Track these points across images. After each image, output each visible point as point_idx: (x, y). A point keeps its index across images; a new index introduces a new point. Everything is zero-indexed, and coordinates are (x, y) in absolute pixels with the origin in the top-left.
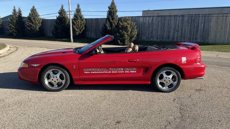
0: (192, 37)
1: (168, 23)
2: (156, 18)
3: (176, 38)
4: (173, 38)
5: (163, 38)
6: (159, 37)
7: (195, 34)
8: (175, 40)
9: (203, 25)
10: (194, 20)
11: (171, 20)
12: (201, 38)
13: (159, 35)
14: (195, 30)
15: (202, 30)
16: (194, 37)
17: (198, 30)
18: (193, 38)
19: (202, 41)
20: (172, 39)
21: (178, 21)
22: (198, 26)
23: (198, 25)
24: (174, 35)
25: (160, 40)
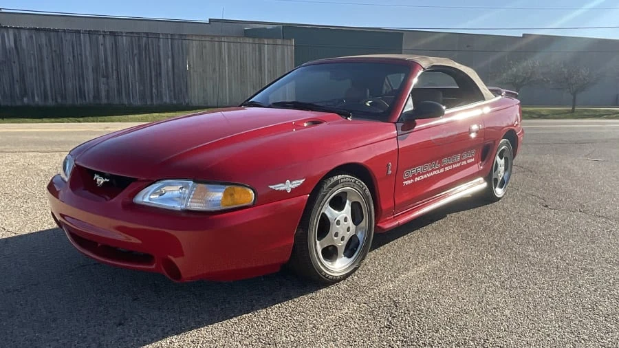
0: (148, 93)
1: (73, 52)
2: (31, 37)
3: (103, 94)
4: (97, 95)
5: (64, 97)
6: (49, 93)
7: (153, 84)
8: (104, 101)
9: (170, 61)
10: (146, 48)
11: (80, 45)
12: (172, 93)
13: (48, 88)
14: (153, 74)
15: (171, 74)
16: (154, 90)
17: (160, 74)
18: (152, 94)
19: (175, 102)
20: (94, 97)
21: (101, 48)
22: (160, 64)
23: (160, 60)
24: (98, 87)
25: (56, 101)
